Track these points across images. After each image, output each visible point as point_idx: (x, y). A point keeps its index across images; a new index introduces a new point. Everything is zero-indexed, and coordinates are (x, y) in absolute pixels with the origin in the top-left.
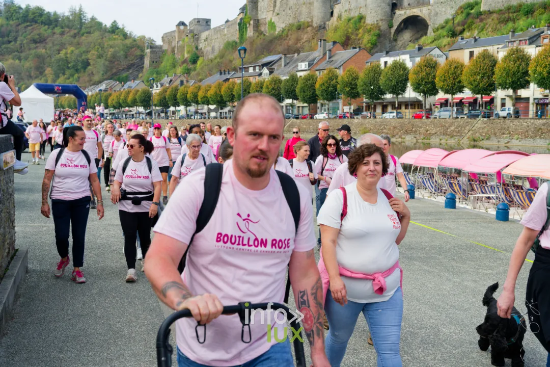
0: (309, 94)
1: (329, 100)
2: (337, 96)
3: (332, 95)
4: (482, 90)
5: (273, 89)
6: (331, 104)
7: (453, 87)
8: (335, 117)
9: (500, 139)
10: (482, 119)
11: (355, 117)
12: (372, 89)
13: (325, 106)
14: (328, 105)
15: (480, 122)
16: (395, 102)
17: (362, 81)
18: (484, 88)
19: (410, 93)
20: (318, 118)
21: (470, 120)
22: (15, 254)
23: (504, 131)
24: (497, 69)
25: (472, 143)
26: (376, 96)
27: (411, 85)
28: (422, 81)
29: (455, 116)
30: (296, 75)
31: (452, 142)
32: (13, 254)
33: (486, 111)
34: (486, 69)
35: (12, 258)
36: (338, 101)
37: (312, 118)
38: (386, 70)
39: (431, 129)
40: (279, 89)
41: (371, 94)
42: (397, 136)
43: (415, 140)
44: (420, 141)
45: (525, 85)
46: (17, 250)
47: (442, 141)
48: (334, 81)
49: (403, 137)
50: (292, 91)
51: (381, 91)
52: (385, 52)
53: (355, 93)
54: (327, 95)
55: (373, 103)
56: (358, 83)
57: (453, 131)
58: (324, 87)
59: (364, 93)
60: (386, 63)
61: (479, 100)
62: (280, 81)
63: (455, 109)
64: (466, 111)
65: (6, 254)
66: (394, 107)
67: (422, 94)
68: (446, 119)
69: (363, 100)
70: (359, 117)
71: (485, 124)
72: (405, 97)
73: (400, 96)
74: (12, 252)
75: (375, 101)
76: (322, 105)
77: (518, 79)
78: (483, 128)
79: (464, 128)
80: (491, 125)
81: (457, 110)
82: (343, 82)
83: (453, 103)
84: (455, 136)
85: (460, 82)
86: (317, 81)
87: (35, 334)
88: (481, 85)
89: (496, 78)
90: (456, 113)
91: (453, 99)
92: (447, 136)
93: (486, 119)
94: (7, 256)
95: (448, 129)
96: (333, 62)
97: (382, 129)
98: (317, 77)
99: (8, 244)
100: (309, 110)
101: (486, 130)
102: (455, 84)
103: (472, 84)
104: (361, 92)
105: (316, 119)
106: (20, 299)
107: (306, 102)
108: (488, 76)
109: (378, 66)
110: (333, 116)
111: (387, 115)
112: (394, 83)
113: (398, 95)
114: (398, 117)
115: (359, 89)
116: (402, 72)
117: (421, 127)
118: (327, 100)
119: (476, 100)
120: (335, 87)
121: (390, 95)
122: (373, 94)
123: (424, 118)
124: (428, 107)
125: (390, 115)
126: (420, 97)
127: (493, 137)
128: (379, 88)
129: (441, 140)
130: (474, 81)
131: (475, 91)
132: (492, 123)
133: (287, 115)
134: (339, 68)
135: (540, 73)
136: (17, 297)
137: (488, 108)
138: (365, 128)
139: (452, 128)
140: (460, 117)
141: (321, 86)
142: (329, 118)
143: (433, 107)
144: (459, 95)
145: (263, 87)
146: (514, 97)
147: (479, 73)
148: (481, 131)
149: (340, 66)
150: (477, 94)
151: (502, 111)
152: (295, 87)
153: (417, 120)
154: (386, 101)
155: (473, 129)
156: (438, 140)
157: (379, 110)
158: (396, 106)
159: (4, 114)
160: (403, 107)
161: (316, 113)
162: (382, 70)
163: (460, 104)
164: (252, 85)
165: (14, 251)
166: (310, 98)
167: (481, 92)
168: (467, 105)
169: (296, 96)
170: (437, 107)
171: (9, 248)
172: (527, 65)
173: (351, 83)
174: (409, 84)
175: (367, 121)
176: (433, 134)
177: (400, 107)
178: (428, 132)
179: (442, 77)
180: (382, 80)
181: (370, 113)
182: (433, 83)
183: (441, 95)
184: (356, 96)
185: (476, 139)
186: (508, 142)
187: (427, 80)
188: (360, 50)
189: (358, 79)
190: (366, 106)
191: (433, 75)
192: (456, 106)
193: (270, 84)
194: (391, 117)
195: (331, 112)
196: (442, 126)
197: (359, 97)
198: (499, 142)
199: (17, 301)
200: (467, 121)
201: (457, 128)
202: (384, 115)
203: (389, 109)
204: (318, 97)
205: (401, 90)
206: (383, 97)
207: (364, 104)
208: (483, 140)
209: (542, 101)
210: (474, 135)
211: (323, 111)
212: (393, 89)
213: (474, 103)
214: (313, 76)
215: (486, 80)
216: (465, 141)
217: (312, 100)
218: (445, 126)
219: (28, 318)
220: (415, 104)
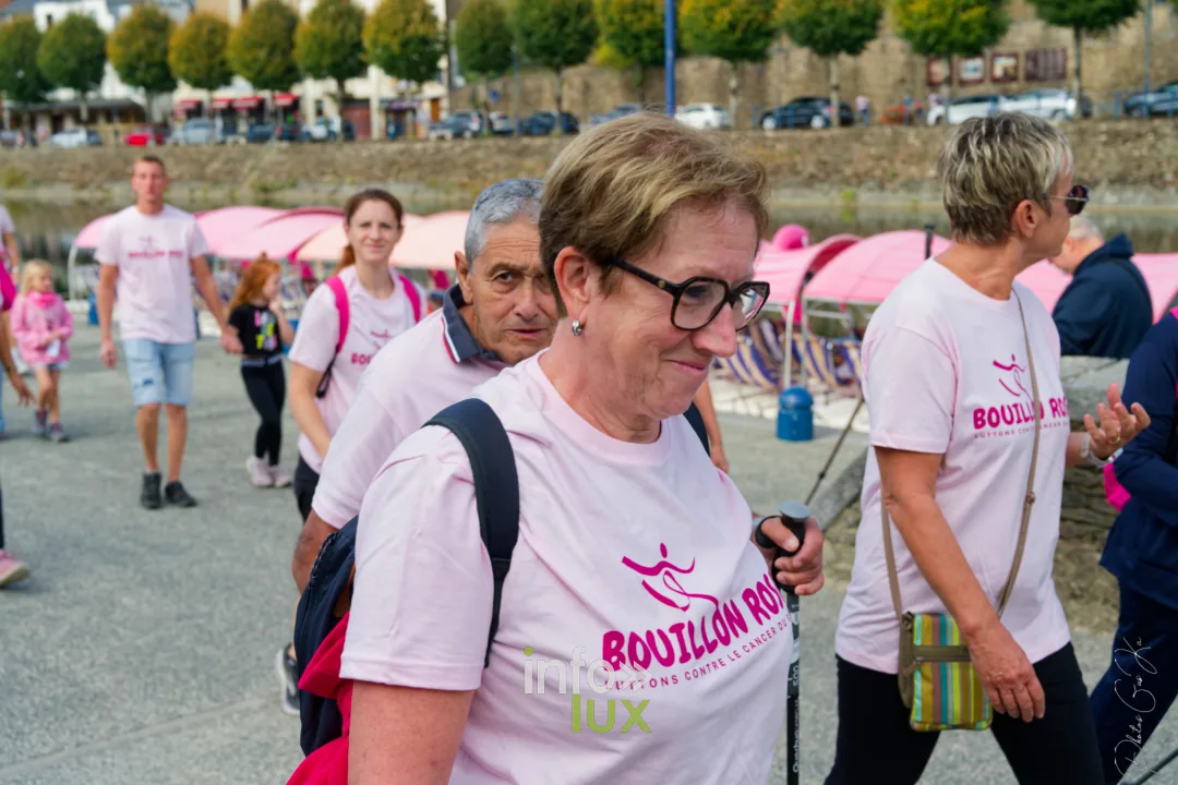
4: (273, 81)
7: (209, 74)
9: (315, 186)
10: (277, 143)
12: (21, 80)
15: (274, 151)
16: (80, 109)
18: (275, 76)
19: (113, 88)
21: (253, 147)
23: (323, 168)
24: (299, 36)
25: (262, 196)
26: (31, 94)
27: (118, 68)
28: (139, 61)
29: (219, 138)
31: (217, 194)
33: (285, 126)
34: (276, 35)
38: (52, 32)
41: (19, 89)
42: (92, 186)
45: (359, 70)
47: (196, 193)
49: (106, 186)
51: (44, 82)
55: (26, 111)
57: (217, 172)
60: (49, 18)
61: (270, 105)
63: (219, 123)
64: (243, 127)
66: (78, 120)
67: (141, 90)
68: (199, 145)
71: (284, 154)
72: (100, 98)
73: (91, 95)
75: (32, 106)
77: (345, 60)
78: (282, 163)
79: (242, 162)
80: (296, 157)
81: (225, 125)
83: (214, 110)
84: (223, 182)
85: (223, 63)
88: (270, 71)
89: (300, 55)
90: (222, 131)
91: (212, 100)
92: (206, 183)
93: (285, 145)
95: (204, 166)
97: (55, 172)
101: (287, 167)
102: (212, 68)
103: (250, 68)
108: (282, 50)
109: (31, 24)
111: (63, 138)
112: (72, 63)
113: (85, 90)
114: (92, 141)
116: (89, 40)
119: (261, 103)
121: (66, 90)
122: (25, 88)
123: (151, 143)
124: (157, 117)
125: (72, 138)
126: (138, 97)
127: (303, 182)
128: (38, 74)
129: (192, 191)
130: (254, 60)
131: (259, 82)
132: (300, 152)
135: (386, 47)
137: (290, 118)
138: (14, 170)
139: (215, 165)
140: (230, 139)
143: (170, 120)
144: (224, 94)
146: (339, 95)
147: (263, 44)
148: (276, 170)
150: (263, 89)
151: (318, 125)
153: (134, 148)
154: (57, 106)
155: (260, 166)
156: (186, 192)
157: (43, 128)
158: (84, 115)
160: (102, 121)
162: (41, 34)
163: (230, 112)
167: (271, 85)
168: (245, 114)
170: (179, 119)
172: (360, 28)
174: (108, 66)
175: (17, 151)
177: (92, 119)
179: (182, 51)
180: (43, 58)
181: (24, 135)
182: (164, 66)
183: (185, 93)
185: (267, 187)
186: (335, 192)
187: (149, 59)
190: (10, 118)
191: (161, 46)
192: (221, 117)
194: (75, 143)
196: (192, 161)
198: (314, 191)
200: (246, 148)
201: (227, 162)
202: (57, 138)
203: (69, 124)
205: (91, 80)
206: (48, 96)
207: (6, 112)
208: (282, 188)
209: (396, 105)
210: (263, 179)
212: (72, 77)
213: (258, 111)
215: (278, 59)
216: (245, 190)
218: (199, 161)
220: (128, 112)
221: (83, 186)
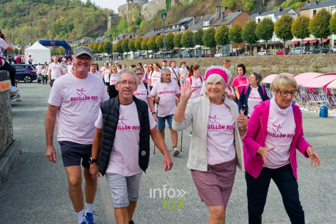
0: (210, 41)
1: (223, 45)
2: (228, 42)
3: (225, 41)
4: (321, 35)
5: (188, 39)
6: (225, 47)
7: (302, 34)
8: (227, 56)
9: (333, 66)
10: (321, 54)
11: (240, 55)
12: (251, 37)
13: (221, 49)
14: (223, 48)
15: (321, 56)
16: (265, 45)
17: (244, 32)
18: (322, 33)
19: (275, 39)
20: (216, 56)
21: (314, 55)
22: (12, 143)
24: (331, 21)
25: (315, 69)
26: (253, 41)
27: (276, 33)
28: (282, 31)
29: (304, 52)
30: (202, 30)
31: (302, 69)
32: (11, 143)
33: (324, 48)
34: (324, 22)
35: (10, 145)
36: (229, 45)
37: (213, 56)
38: (260, 24)
39: (289, 61)
40: (191, 39)
41: (250, 40)
42: (267, 67)
43: (278, 68)
44: (282, 69)
46: (14, 141)
47: (296, 68)
48: (226, 32)
49: (271, 66)
50: (200, 40)
51: (256, 38)
52: (258, 13)
53: (240, 39)
54: (222, 41)
55: (251, 46)
56: (241, 33)
57: (303, 62)
58: (220, 37)
59: (245, 40)
60: (259, 20)
61: (320, 41)
62: (192, 34)
63: (304, 47)
64: (311, 49)
65: (5, 143)
66: (264, 48)
67: (282, 39)
68: (298, 54)
69: (245, 44)
70: (243, 55)
71: (323, 57)
73: (269, 41)
74: (10, 142)
75: (252, 44)
76: (219, 48)
79: (310, 60)
80: (327, 57)
81: (306, 48)
82: (232, 33)
83: (303, 44)
84: (304, 65)
85: (307, 30)
86: (215, 33)
87: (19, 190)
88: (321, 32)
89: (331, 26)
90: (305, 50)
91: (303, 41)
92: (299, 65)
93: (324, 54)
94: (7, 144)
95: (299, 61)
96: (225, 21)
97: (257, 62)
98: (215, 30)
99: (6, 137)
100: (211, 51)
101: (324, 61)
102: (303, 32)
103: (315, 32)
104: (243, 39)
105: (216, 57)
106: (14, 169)
107: (209, 47)
108: (326, 26)
109: (254, 22)
110: (226, 55)
111: (260, 53)
112: (264, 32)
113: (267, 40)
114: (268, 54)
115: (242, 37)
116: (269, 25)
117: (282, 60)
118: (222, 45)
119: (318, 42)
120: (227, 36)
121: (262, 40)
122: (251, 40)
123: (284, 54)
124: (287, 47)
125: (262, 53)
126: (282, 41)
127: (329, 65)
128: (255, 36)
130: (316, 29)
131: (317, 36)
132: (328, 56)
133: (197, 55)
134: (229, 24)
136: (11, 168)
137: (326, 46)
138: (247, 62)
139: (302, 60)
140: (307, 53)
141: (218, 36)
142: (224, 56)
143: (290, 47)
144: (307, 39)
145: (182, 38)
147: (319, 24)
148: (321, 61)
149: (230, 23)
150: (318, 38)
151: (335, 48)
152: (202, 37)
153: (280, 56)
154: (259, 44)
155: (316, 60)
156: (293, 68)
157: (255, 50)
158: (266, 47)
159: (3, 58)
160: (271, 48)
161: (215, 53)
162: (257, 25)
163: (308, 44)
164: (175, 36)
165: (12, 141)
166: (211, 44)
167: (321, 36)
168: (312, 45)
169: (203, 43)
170: (293, 47)
171: (8, 140)
173: (237, 34)
174: (274, 33)
176: (290, 64)
177: (268, 48)
178: (287, 63)
179: (295, 28)
180: (257, 31)
181: (250, 52)
182: (290, 32)
183: (295, 39)
184: (241, 41)
185: (317, 66)
187: (285, 30)
188: (242, 12)
189: (241, 30)
190: (247, 48)
191: (289, 26)
192: (305, 46)
193: (186, 36)
194: (263, 54)
195: (225, 52)
196: (296, 59)
197: (242, 42)
198: (332, 68)
199: (11, 171)
200: (311, 55)
201: (305, 60)
202: (259, 53)
203: (262, 49)
204: (216, 43)
205: (269, 37)
206: (257, 42)
207: (246, 46)
208: (322, 67)
210: (316, 65)
211: (219, 52)
212: (264, 36)
213: (316, 44)
214: (213, 30)
215: (324, 28)
216: (311, 68)
217: (212, 45)
218: (297, 59)
219: (16, 180)
220: (278, 46)
221: (264, 66)
